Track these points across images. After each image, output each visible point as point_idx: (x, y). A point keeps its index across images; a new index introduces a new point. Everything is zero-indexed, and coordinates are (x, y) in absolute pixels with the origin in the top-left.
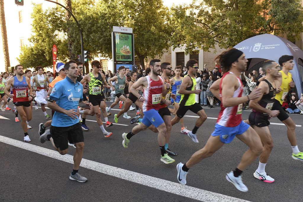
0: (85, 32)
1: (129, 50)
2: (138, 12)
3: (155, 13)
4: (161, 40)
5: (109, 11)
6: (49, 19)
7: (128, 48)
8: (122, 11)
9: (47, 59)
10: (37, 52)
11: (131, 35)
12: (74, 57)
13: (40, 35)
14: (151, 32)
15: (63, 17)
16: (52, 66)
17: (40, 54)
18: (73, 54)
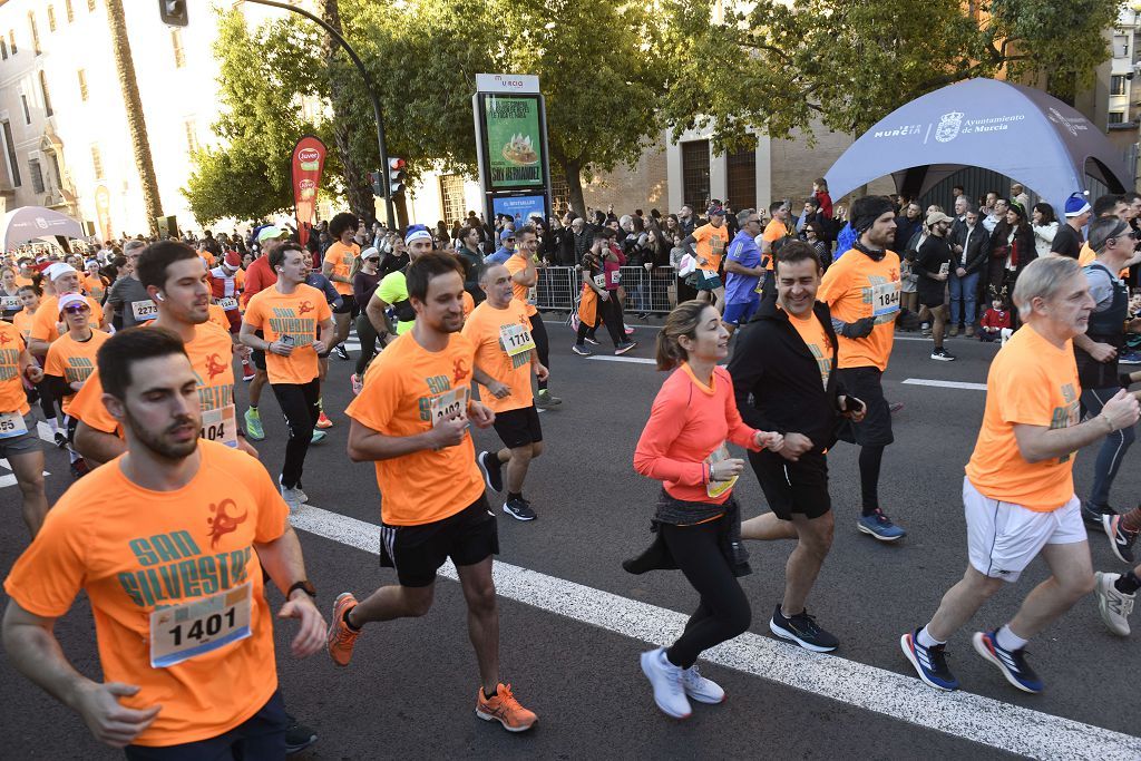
0: (388, 95)
1: (531, 151)
2: (554, 19)
3: (609, 18)
4: (633, 110)
5: (460, 23)
6: (269, 56)
7: (529, 143)
8: (501, 17)
9: (273, 187)
10: (243, 168)
11: (535, 100)
12: (359, 179)
13: (247, 111)
14: (598, 85)
15: (315, 48)
16: (293, 208)
17: (251, 175)
18: (355, 170)
